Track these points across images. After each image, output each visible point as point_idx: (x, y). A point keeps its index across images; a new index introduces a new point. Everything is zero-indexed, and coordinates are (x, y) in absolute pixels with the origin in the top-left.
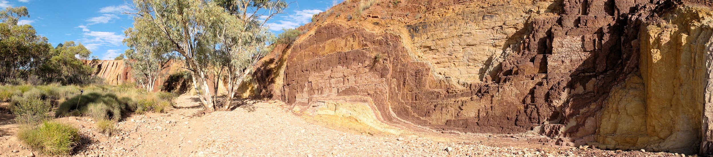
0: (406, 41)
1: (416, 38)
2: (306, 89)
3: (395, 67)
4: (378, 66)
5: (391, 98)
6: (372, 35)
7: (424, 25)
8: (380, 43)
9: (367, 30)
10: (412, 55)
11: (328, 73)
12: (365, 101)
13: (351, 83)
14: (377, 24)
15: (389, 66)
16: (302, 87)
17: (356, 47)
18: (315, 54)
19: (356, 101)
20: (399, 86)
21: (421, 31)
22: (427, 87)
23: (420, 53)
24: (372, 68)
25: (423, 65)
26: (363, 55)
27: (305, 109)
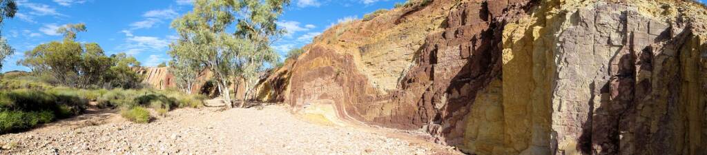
0: (357, 59)
1: (363, 57)
2: (302, 95)
3: (349, 78)
4: (339, 77)
5: (345, 101)
6: (338, 55)
7: (368, 47)
8: (342, 61)
9: (337, 51)
10: (359, 69)
11: (313, 82)
12: (330, 103)
13: (325, 91)
14: (343, 46)
15: (346, 78)
16: (300, 93)
17: (329, 64)
18: (308, 69)
19: (325, 103)
20: (350, 92)
21: (366, 51)
22: (367, 93)
23: (365, 67)
24: (336, 79)
25: (364, 76)
26: (332, 70)
27: (299, 110)
